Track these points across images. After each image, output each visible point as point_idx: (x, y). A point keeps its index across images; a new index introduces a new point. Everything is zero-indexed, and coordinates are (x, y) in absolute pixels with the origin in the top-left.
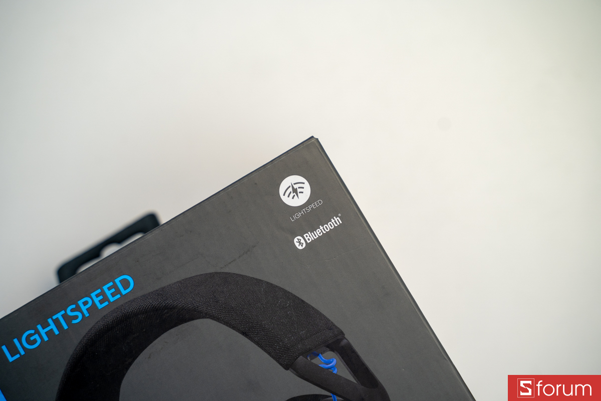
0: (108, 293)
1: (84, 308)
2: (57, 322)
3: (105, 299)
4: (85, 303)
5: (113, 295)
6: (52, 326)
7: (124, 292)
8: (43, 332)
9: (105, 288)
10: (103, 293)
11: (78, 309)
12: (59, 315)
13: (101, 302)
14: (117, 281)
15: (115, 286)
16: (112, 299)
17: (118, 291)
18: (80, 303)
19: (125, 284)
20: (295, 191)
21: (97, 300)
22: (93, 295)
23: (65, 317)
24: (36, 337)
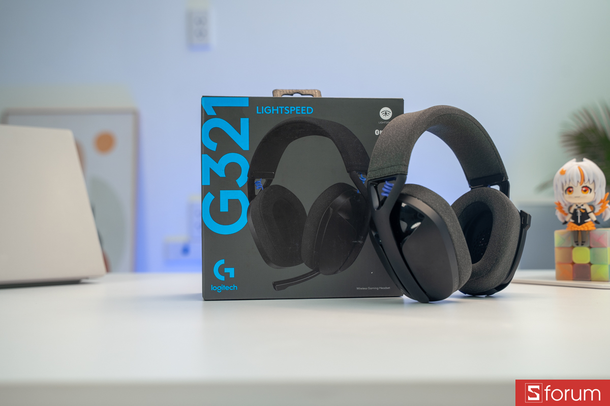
0: (302, 110)
1: (291, 110)
2: (280, 109)
3: (300, 111)
4: (293, 109)
5: (304, 112)
6: (277, 110)
7: (308, 113)
8: (273, 110)
9: (302, 108)
10: (300, 109)
11: (289, 109)
12: (282, 108)
13: (298, 112)
14: (308, 108)
15: (306, 109)
16: (302, 113)
17: (306, 111)
18: (291, 107)
19: (310, 110)
20: (386, 113)
21: (297, 110)
22: (297, 107)
23: (283, 109)
24: (270, 110)
